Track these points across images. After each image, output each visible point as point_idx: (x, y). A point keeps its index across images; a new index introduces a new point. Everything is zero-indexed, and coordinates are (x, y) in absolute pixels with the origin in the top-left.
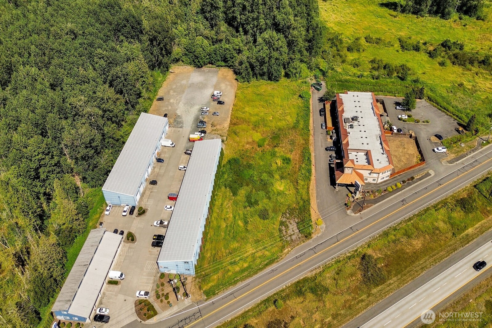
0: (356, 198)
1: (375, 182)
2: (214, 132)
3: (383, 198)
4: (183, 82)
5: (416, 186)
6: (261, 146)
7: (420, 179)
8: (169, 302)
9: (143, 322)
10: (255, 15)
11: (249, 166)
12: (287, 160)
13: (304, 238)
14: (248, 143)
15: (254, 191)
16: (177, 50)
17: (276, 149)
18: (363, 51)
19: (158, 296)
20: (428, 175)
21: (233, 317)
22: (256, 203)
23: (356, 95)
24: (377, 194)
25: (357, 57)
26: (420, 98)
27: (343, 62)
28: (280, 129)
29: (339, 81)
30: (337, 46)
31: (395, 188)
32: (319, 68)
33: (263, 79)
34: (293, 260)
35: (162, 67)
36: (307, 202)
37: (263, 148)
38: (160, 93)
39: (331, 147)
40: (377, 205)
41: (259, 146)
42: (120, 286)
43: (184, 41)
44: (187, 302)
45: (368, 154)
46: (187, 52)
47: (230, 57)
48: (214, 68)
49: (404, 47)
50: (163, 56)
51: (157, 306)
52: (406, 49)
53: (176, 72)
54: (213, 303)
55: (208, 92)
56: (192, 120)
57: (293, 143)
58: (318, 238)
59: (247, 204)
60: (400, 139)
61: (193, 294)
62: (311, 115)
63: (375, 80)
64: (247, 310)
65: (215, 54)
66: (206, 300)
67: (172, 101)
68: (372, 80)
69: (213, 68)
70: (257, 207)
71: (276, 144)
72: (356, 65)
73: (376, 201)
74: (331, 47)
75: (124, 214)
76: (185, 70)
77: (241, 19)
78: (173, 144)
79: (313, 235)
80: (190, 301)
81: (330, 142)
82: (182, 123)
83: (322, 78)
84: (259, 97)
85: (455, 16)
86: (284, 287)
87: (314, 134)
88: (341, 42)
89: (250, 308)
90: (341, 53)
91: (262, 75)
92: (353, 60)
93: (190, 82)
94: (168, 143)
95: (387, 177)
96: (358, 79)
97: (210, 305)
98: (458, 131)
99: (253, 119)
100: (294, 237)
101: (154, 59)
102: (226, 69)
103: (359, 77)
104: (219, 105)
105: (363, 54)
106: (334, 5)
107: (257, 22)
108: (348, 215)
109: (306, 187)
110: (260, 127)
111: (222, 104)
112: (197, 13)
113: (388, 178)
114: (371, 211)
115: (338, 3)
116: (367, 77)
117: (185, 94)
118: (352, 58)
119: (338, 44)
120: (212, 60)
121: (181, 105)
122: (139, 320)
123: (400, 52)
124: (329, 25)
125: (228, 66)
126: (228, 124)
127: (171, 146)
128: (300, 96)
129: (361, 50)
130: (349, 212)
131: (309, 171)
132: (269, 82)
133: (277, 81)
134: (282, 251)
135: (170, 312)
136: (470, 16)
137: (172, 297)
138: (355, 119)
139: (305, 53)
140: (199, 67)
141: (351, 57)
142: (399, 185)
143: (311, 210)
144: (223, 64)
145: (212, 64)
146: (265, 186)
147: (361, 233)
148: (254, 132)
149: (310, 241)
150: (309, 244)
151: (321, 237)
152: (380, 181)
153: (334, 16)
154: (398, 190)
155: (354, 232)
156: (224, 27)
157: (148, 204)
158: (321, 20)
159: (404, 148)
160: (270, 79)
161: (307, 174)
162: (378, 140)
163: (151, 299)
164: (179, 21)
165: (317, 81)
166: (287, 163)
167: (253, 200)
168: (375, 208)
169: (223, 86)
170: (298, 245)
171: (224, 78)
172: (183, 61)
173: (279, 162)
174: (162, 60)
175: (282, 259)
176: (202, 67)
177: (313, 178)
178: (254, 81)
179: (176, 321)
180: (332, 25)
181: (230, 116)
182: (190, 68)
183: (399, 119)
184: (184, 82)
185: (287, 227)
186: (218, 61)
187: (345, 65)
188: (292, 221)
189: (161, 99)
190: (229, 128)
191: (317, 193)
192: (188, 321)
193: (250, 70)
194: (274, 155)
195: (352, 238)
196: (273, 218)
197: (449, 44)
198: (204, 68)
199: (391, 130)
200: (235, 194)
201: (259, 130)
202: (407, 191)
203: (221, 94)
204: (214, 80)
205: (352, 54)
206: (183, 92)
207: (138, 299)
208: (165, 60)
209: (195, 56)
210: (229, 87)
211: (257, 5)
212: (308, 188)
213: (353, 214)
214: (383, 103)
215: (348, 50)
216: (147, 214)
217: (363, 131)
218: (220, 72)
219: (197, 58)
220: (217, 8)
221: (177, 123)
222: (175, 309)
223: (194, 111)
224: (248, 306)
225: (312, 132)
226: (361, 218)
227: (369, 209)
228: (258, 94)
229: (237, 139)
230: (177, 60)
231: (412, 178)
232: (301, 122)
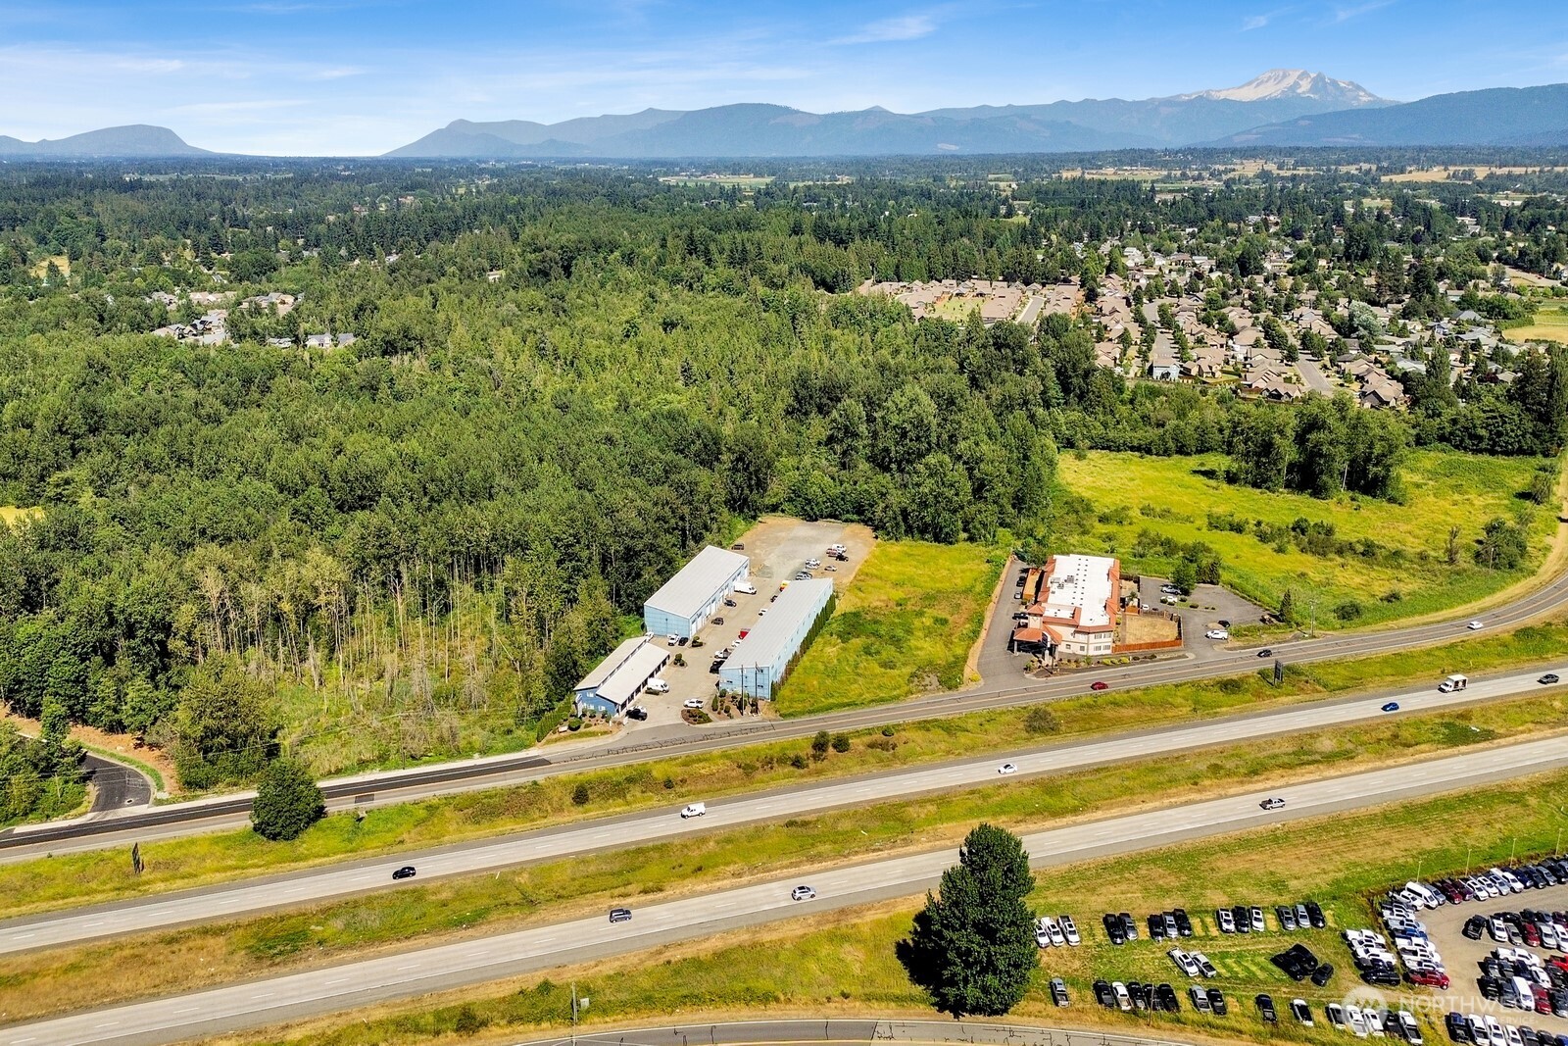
0: (1044, 663)
1: (1084, 653)
3: (1092, 669)
4: (780, 534)
5: (1157, 664)
6: (901, 605)
7: (1167, 659)
8: (729, 715)
9: (691, 725)
11: (876, 622)
12: (940, 621)
13: (945, 689)
14: (879, 600)
15: (877, 643)
16: (777, 489)
17: (927, 610)
18: (1130, 523)
19: (714, 708)
20: (1184, 657)
22: (878, 653)
24: (1082, 664)
25: (1114, 530)
26: (1212, 583)
27: (1084, 533)
28: (939, 591)
30: (1077, 512)
31: (1117, 663)
33: (923, 539)
34: (921, 704)
35: (746, 510)
36: (963, 660)
37: (904, 607)
40: (1079, 675)
41: (899, 605)
42: (660, 697)
44: (755, 718)
45: (1076, 611)
46: (792, 495)
47: (869, 504)
48: (837, 524)
49: (1215, 524)
50: (751, 492)
51: (711, 715)
52: (1216, 527)
53: (770, 523)
54: (793, 723)
55: (822, 548)
56: (788, 573)
57: (957, 606)
58: (968, 691)
59: (862, 652)
60: (1149, 618)
61: (766, 713)
62: (1000, 583)
64: (843, 731)
65: (843, 499)
66: (784, 720)
67: (757, 551)
69: (833, 525)
70: (878, 657)
71: (927, 605)
73: (1075, 671)
75: (672, 641)
76: (787, 522)
77: (897, 452)
78: (753, 589)
79: (960, 688)
80: (760, 717)
85: (1345, 495)
87: (998, 602)
88: (1088, 509)
90: (1084, 523)
91: (923, 531)
92: (1104, 532)
93: (792, 535)
94: (745, 588)
95: (1107, 647)
97: (788, 723)
98: (1263, 620)
99: (894, 577)
100: (928, 688)
101: (735, 491)
102: (861, 526)
104: (838, 561)
105: (1127, 527)
106: (1095, 466)
108: (1025, 677)
109: (965, 646)
110: (905, 586)
111: (844, 560)
112: (819, 444)
113: (1109, 652)
114: (1065, 680)
115: (1102, 464)
117: (782, 546)
118: (1103, 530)
119: (1082, 510)
120: (836, 510)
121: (774, 556)
122: (686, 723)
123: (1204, 530)
124: (1073, 488)
125: (863, 521)
127: (748, 591)
128: (987, 562)
129: (1126, 523)
130: (1027, 675)
132: (935, 543)
133: (951, 543)
134: (907, 696)
135: (731, 722)
136: (1374, 497)
137: (734, 711)
140: (812, 518)
141: (1102, 528)
142: (1126, 661)
143: (966, 668)
144: (855, 517)
145: (835, 517)
146: (896, 641)
147: (1040, 694)
148: (893, 590)
149: (955, 692)
150: (952, 695)
151: (974, 691)
152: (1092, 652)
153: (1089, 479)
154: (1124, 664)
155: (1028, 692)
156: (864, 466)
157: (707, 640)
158: (1059, 481)
159: (1152, 628)
160: (937, 539)
161: (972, 636)
163: (706, 710)
164: (785, 452)
166: (942, 624)
167: (873, 651)
168: (1075, 677)
169: (850, 542)
170: (934, 693)
171: (854, 536)
172: (783, 511)
173: (928, 622)
175: (905, 701)
176: (816, 520)
177: (980, 641)
178: (907, 541)
179: (738, 729)
180: (1080, 489)
181: (855, 572)
182: (795, 521)
183: (1162, 601)
184: (783, 534)
185: (922, 678)
186: (848, 512)
187: (1086, 538)
188: (931, 675)
189: (738, 547)
190: (851, 583)
192: (754, 730)
193: (900, 518)
194: (920, 614)
195: (1025, 696)
197: (1304, 525)
198: (820, 523)
199: (1140, 606)
200: (845, 642)
201: (901, 589)
202: (1138, 668)
203: (845, 550)
204: (837, 535)
205: (1106, 526)
206: (779, 544)
207: (685, 708)
208: (754, 496)
209: (806, 499)
210: (860, 543)
212: (968, 648)
213: (1034, 679)
214: (1138, 581)
215: (1100, 521)
216: (707, 645)
218: (847, 528)
219: (809, 502)
220: (855, 435)
221: (763, 573)
222: (738, 721)
225: (994, 600)
226: (1047, 682)
227: (1063, 677)
228: (910, 555)
229: (863, 595)
230: (774, 508)
231: (1154, 656)
232: (979, 587)
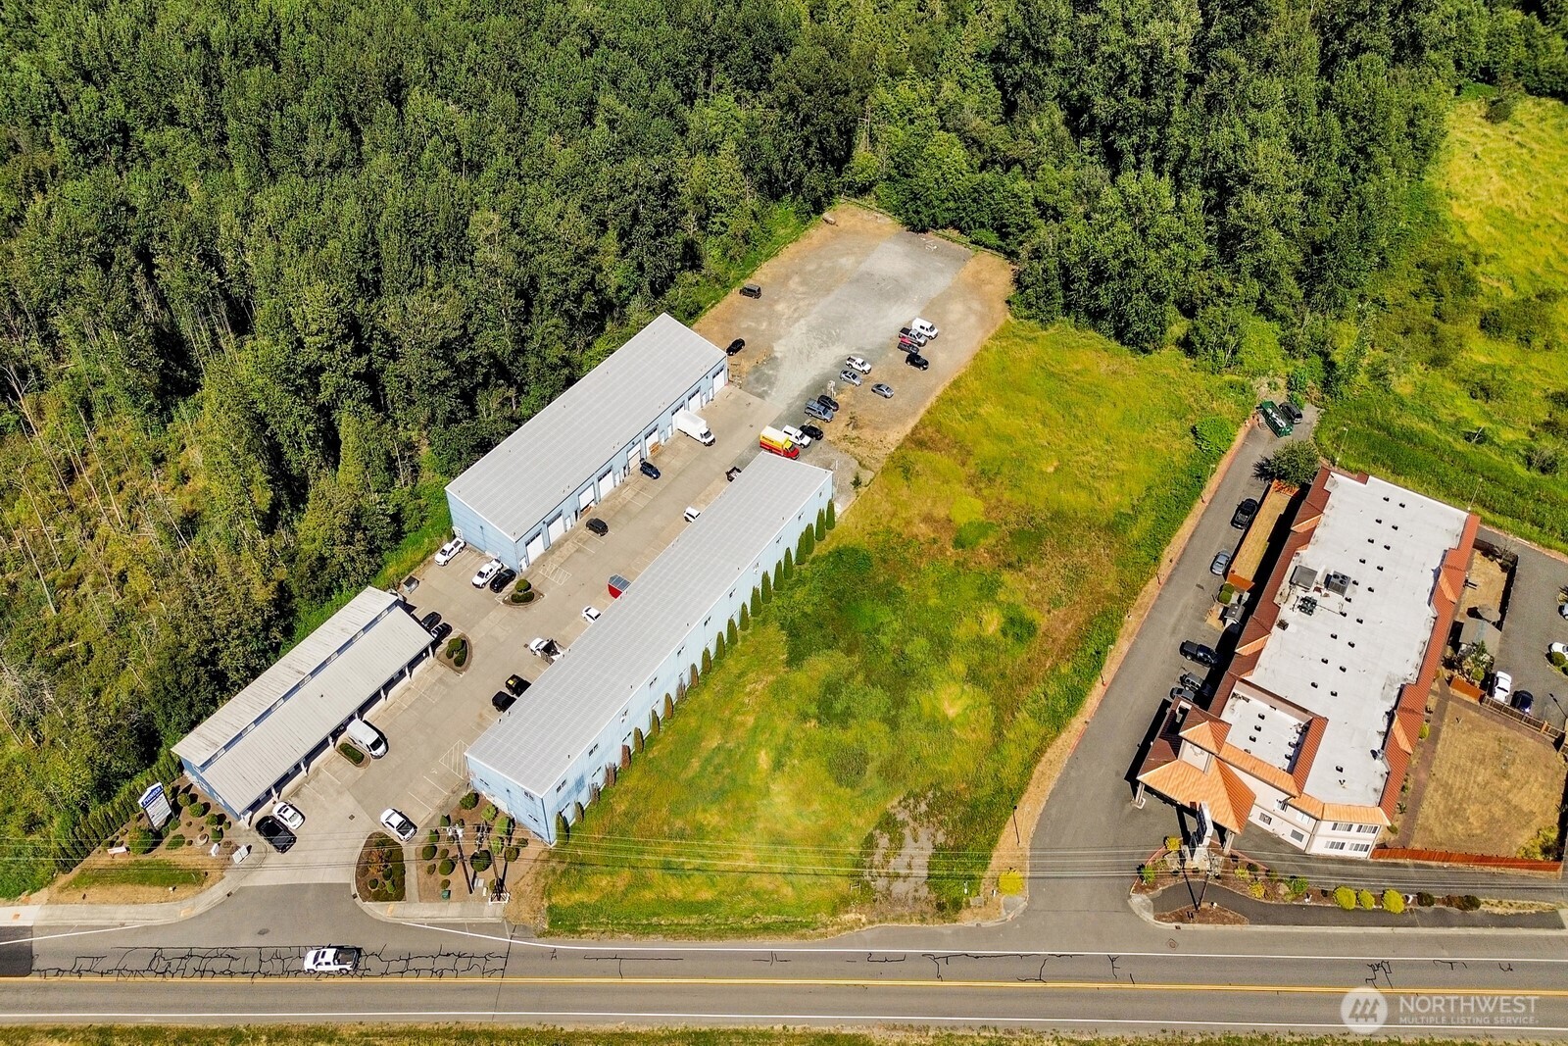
0: (1190, 864)
1: (1300, 845)
2: (845, 444)
3: (1298, 915)
4: (843, 261)
5: (1471, 938)
6: (963, 547)
7: (1503, 921)
8: (447, 883)
9: (359, 900)
10: (1157, 106)
11: (890, 595)
12: (1019, 627)
13: (929, 909)
14: (928, 519)
15: (860, 677)
16: (864, 157)
17: (1007, 577)
18: (1547, 347)
19: (430, 852)
20: (1550, 920)
21: (582, 1028)
22: (844, 718)
23: (1395, 501)
24: (1283, 889)
25: (1507, 363)
27: (1437, 362)
28: (1058, 516)
29: (1380, 428)
30: (1439, 296)
31: (1370, 904)
32: (1326, 355)
34: (851, 959)
35: (802, 197)
36: (1009, 797)
37: (967, 554)
38: (761, 277)
39: (1202, 648)
40: (1261, 928)
41: (959, 543)
42: (361, 771)
43: (897, 134)
44: (492, 910)
45: (1310, 730)
46: (894, 172)
47: (1018, 226)
48: (960, 246)
50: (810, 165)
51: (413, 874)
53: (841, 224)
54: (554, 954)
56: (804, 385)
57: (1076, 577)
58: (974, 934)
59: (813, 709)
60: (1505, 732)
61: (521, 895)
62: (1199, 507)
63: (1535, 474)
64: (632, 1029)
65: (975, 200)
66: (542, 934)
67: (781, 306)
68: (1521, 470)
69: (956, 245)
70: (837, 734)
71: (1014, 559)
72: (1483, 391)
73: (1263, 914)
74: (1417, 296)
75: (479, 581)
76: (871, 226)
78: (707, 434)
79: (965, 913)
80: (499, 912)
81: (1211, 629)
82: (771, 384)
83: (1316, 393)
84: (1052, 384)
86: (778, 1028)
87: (1170, 579)
88: (1467, 286)
89: (643, 1029)
90: (1445, 329)
91: (1096, 316)
92: (1483, 368)
93: (863, 267)
94: (698, 428)
95: (1357, 847)
96: (1461, 446)
97: (542, 954)
99: (987, 448)
100: (899, 887)
102: (997, 260)
103: (1468, 438)
104: (908, 366)
105: (1538, 360)
106: (1521, 145)
107: (1159, 131)
108: (1130, 910)
109: (1034, 743)
110: (999, 481)
111: (919, 366)
112: (979, 56)
113: (1363, 855)
114: (1224, 941)
115: (1539, 140)
116: (1503, 450)
117: (831, 298)
118: (1483, 359)
119: (1447, 289)
120: (962, 219)
121: (799, 329)
122: (354, 890)
124: (1457, 210)
125: (1005, 253)
126: (901, 436)
127: (699, 438)
128: (1194, 431)
129: (1538, 342)
130: (1138, 900)
131: (1076, 697)
132: (1115, 344)
133: (1145, 351)
134: (834, 911)
135: (435, 913)
137: (462, 872)
138: (1336, 583)
139: (1289, 284)
140: (917, 228)
141: (1480, 352)
142: (1395, 902)
143: (1008, 830)
144: (993, 239)
145: (960, 230)
146: (901, 679)
147: (1141, 997)
148: (970, 490)
149: (945, 928)
150: (934, 938)
151: (990, 935)
152: (1319, 848)
153: (1498, 184)
154: (1382, 917)
155: (1116, 979)
157: (553, 585)
158: (1436, 184)
159: (1505, 775)
160: (1119, 335)
161: (1063, 703)
162: (1384, 697)
163: (411, 848)
164: (911, 69)
165: (1290, 398)
166: (1018, 638)
167: (838, 707)
168: (1249, 937)
169: (956, 309)
170: (897, 919)
171: (976, 286)
172: (877, 198)
173: (992, 622)
174: (801, 176)
175: (821, 935)
176: (924, 230)
177: (1077, 724)
178: (1064, 327)
179: (435, 948)
180: (1469, 215)
181: (922, 411)
182: (888, 224)
183: (1551, 657)
184: (847, 262)
185: (897, 843)
186: (982, 225)
187: (1435, 378)
188: (923, 834)
189: (753, 293)
190: (898, 448)
191: (1063, 781)
192: (462, 964)
193: (1056, 284)
194: (988, 590)
195: (1096, 996)
196: (867, 792)
198: (932, 239)
199: (1489, 683)
200: (795, 659)
201: (986, 492)
202: (1421, 939)
203: (933, 334)
204: (941, 282)
205: (1493, 345)
206: (829, 291)
207: (380, 830)
208: (812, 178)
209: (911, 191)
210: (973, 319)
211: (1170, 74)
212: (1039, 752)
213: (1149, 917)
214: (1510, 568)
215: (1482, 327)
216: (535, 607)
217: (1343, 639)
218: (971, 265)
219: (915, 197)
221: (757, 380)
222: (451, 911)
223: (827, 359)
224: (642, 1021)
225: (1165, 568)
226: (1173, 945)
227: (1221, 927)
228: (1052, 375)
229: (903, 493)
230: (859, 192)
231: (1470, 902)
232: (1146, 522)
